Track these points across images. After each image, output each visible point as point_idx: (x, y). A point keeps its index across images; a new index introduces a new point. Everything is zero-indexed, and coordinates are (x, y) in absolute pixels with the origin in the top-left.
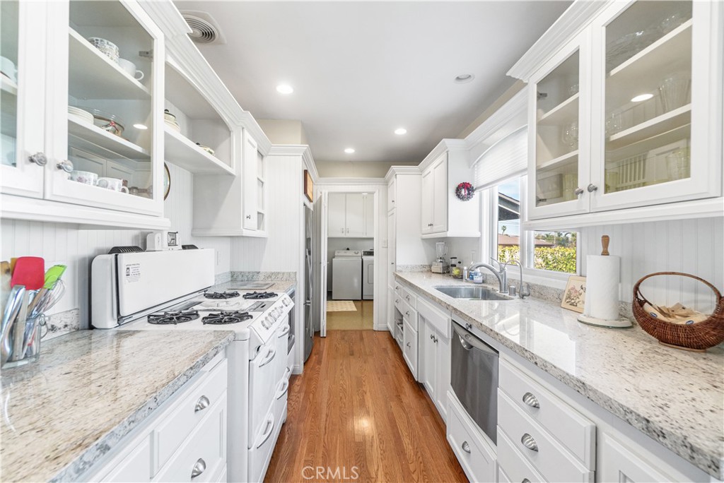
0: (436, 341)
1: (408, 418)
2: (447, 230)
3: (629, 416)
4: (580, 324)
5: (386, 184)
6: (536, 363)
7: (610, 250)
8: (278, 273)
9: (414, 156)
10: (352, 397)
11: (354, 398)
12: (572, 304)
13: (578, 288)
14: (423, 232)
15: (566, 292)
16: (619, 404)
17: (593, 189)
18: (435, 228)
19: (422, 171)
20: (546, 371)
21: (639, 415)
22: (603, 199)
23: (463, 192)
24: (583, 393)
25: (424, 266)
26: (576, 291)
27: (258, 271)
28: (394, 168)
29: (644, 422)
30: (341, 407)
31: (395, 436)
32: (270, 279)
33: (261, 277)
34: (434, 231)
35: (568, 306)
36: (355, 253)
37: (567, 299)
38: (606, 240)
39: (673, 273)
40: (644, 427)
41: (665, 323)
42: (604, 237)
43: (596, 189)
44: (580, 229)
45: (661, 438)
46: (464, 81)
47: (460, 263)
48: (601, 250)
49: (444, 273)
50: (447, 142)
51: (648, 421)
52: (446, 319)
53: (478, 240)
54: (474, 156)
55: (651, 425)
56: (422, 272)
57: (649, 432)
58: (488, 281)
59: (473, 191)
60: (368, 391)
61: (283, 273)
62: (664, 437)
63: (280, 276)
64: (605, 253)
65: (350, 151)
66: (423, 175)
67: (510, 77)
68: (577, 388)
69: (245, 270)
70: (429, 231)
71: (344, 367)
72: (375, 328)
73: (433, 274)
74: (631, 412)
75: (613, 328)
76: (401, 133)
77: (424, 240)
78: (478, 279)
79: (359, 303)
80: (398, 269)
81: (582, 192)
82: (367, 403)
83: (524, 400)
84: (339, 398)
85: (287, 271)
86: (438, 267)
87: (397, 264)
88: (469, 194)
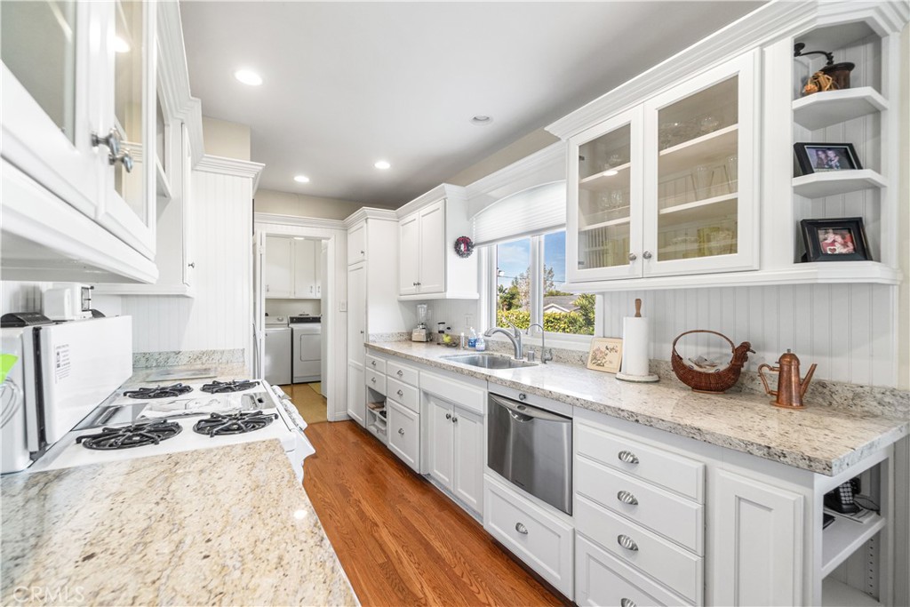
0: (455, 420)
1: (425, 518)
2: (446, 291)
3: (750, 448)
4: (618, 382)
5: (346, 229)
6: (637, 421)
7: (642, 312)
8: (214, 352)
9: (392, 198)
10: (345, 512)
11: (348, 512)
12: (599, 365)
13: (603, 349)
14: (402, 293)
15: (591, 353)
16: (739, 440)
17: (647, 256)
18: (423, 288)
19: (399, 218)
20: (651, 426)
21: (760, 445)
22: (657, 266)
23: (462, 247)
24: (699, 438)
25: (401, 334)
26: (601, 352)
27: (176, 350)
28: (366, 209)
29: (766, 449)
30: (337, 528)
31: (421, 543)
32: (199, 362)
33: (183, 359)
34: (422, 291)
35: (595, 367)
36: (278, 319)
37: (592, 360)
38: (638, 302)
39: (702, 331)
40: (766, 453)
41: (700, 373)
42: (637, 300)
43: (650, 257)
44: (603, 294)
45: (782, 459)
46: (481, 123)
47: (449, 328)
48: (635, 312)
49: (427, 341)
50: (447, 187)
51: (769, 448)
52: (481, 393)
53: (476, 302)
54: (475, 207)
55: (772, 450)
56: (400, 341)
57: (770, 455)
58: (491, 348)
59: (472, 247)
60: (361, 499)
61: (222, 352)
62: (785, 457)
63: (217, 357)
64: (638, 315)
65: (302, 180)
66: (402, 222)
67: (548, 132)
68: (691, 435)
69: (151, 351)
70: (414, 292)
71: (312, 475)
72: (330, 418)
73: (413, 344)
74: (752, 444)
75: (647, 382)
76: (383, 167)
77: (401, 302)
78: (481, 346)
79: (289, 389)
80: (371, 338)
81: (634, 258)
82: (368, 514)
83: (620, 458)
84: (328, 517)
85: (228, 348)
86: (419, 334)
87: (370, 332)
88: (468, 250)
